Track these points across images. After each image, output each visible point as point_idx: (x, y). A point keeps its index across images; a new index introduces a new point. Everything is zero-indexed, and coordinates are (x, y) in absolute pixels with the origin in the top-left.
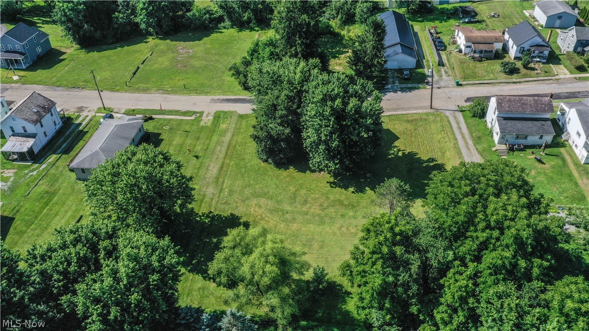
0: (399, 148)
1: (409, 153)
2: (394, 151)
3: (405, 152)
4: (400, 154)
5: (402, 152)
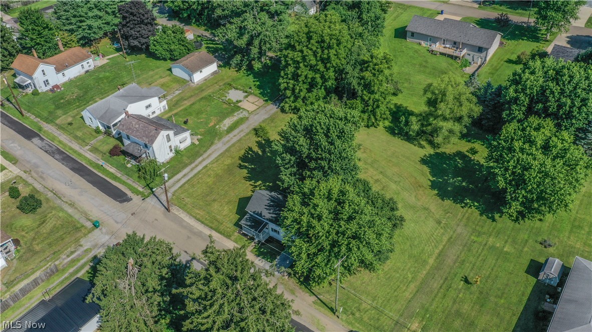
0: (252, 189)
1: (250, 181)
3: (252, 184)
4: (259, 183)
5: (255, 184)
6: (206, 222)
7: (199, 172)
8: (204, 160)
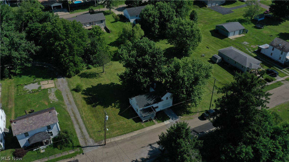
0: (115, 108)
1: (109, 107)
2: (117, 105)
3: (111, 107)
4: (113, 104)
5: (113, 106)
6: (126, 132)
7: (83, 121)
8: (75, 116)
